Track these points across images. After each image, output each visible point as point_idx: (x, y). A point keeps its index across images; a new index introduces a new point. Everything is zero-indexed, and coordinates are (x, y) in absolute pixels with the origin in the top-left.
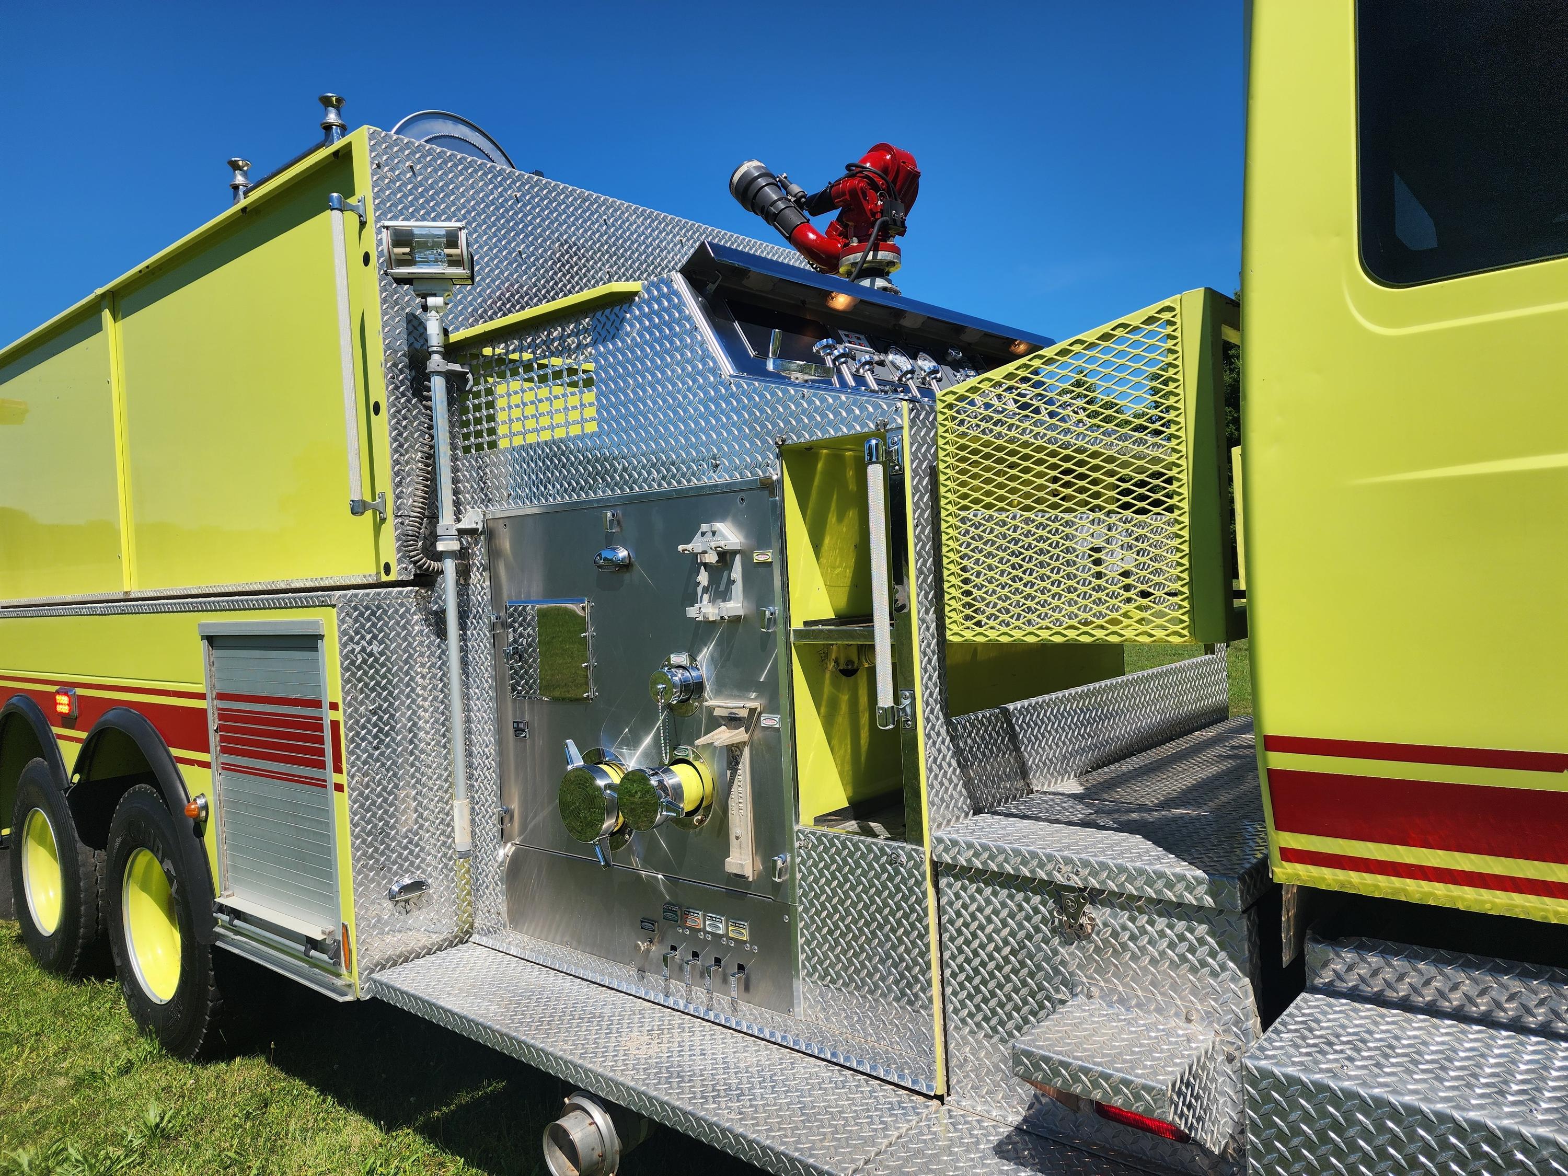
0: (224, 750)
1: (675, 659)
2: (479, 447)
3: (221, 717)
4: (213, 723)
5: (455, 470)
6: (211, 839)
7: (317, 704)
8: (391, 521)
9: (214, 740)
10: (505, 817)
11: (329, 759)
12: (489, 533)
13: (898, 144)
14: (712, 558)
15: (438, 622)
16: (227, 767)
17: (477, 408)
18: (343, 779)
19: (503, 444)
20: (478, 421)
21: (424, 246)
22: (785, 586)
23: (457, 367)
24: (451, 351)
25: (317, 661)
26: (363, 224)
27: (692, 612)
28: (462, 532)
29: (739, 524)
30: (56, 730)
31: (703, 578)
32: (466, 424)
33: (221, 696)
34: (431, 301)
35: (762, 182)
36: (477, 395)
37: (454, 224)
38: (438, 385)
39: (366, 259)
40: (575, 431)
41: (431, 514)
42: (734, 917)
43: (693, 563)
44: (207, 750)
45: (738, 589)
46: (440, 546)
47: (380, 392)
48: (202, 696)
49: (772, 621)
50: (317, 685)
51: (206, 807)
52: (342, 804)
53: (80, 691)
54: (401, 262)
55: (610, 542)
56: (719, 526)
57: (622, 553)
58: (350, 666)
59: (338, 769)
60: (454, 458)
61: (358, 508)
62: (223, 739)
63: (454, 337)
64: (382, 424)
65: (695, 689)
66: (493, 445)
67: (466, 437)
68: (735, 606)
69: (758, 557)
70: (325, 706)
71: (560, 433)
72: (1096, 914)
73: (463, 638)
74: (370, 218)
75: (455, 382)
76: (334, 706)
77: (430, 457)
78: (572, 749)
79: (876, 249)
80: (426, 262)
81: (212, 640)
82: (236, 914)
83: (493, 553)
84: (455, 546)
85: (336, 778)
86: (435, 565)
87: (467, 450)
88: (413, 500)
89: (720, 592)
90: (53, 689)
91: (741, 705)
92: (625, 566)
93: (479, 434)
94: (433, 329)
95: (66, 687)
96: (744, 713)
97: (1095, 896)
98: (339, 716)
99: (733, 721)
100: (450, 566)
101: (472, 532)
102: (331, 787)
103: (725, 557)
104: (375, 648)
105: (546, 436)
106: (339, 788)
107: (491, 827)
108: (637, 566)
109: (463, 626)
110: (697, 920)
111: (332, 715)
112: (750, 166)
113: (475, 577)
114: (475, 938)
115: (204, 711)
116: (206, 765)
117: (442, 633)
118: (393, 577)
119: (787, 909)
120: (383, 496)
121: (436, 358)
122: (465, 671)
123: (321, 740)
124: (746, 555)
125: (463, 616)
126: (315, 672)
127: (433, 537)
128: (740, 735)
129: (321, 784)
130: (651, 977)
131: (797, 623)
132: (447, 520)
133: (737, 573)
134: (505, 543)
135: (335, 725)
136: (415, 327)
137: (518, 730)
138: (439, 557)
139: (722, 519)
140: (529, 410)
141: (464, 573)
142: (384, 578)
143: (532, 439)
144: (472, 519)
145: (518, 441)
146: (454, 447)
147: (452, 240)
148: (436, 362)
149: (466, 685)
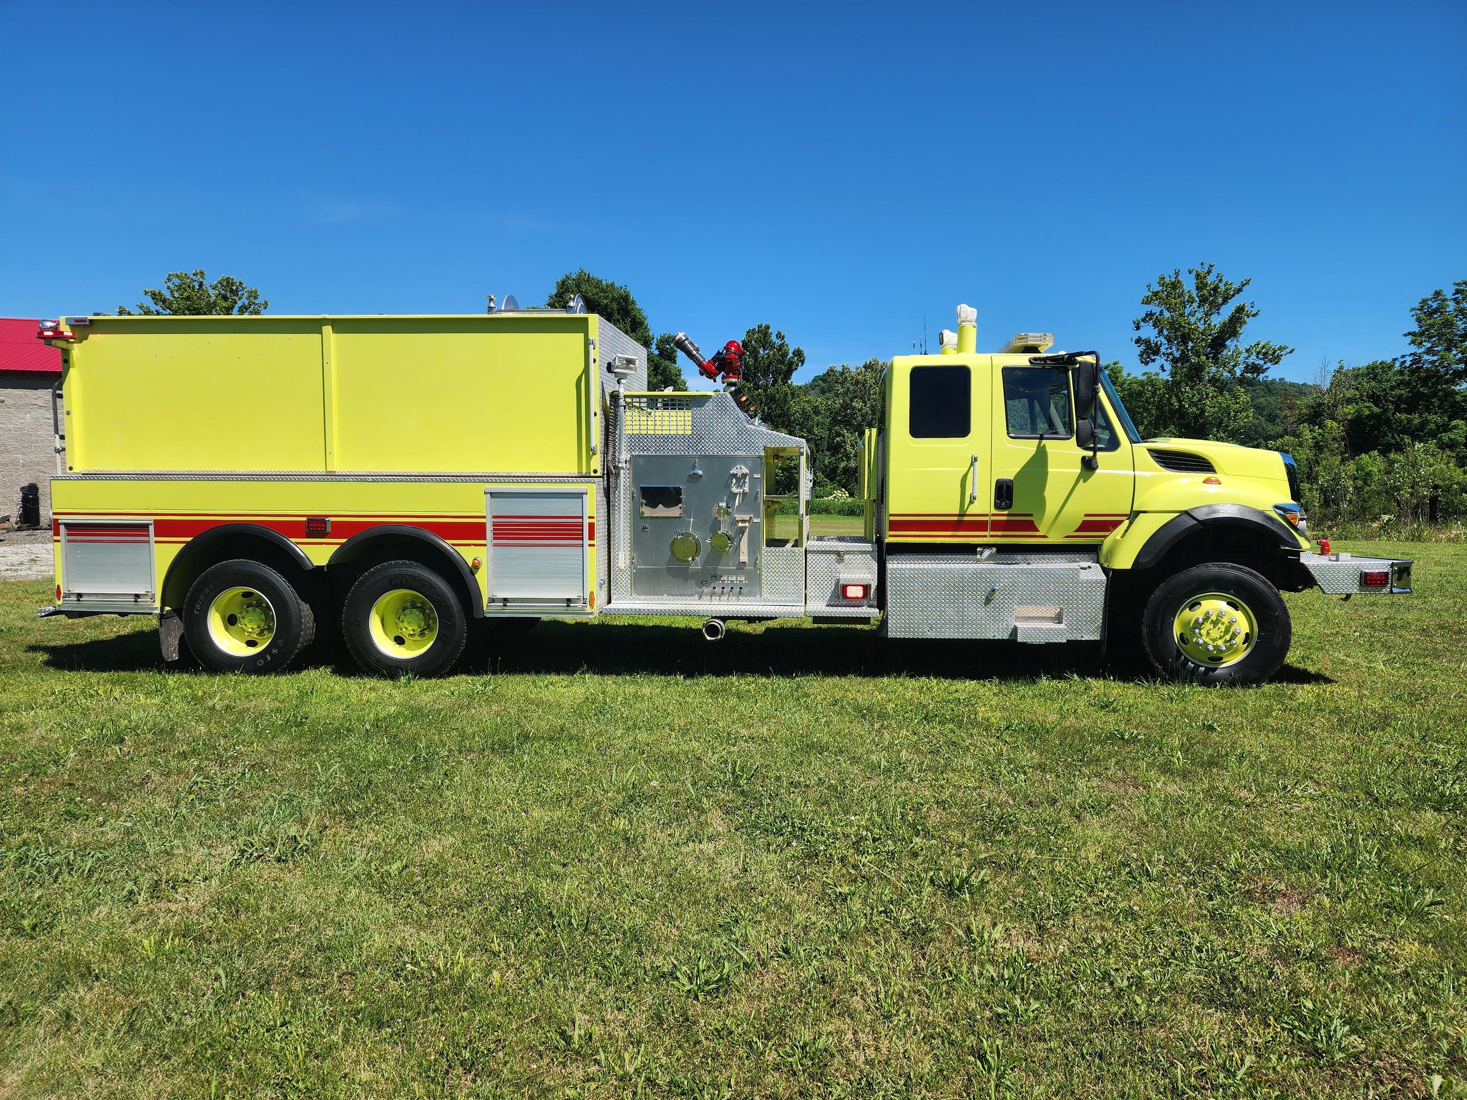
0: (496, 539)
1: (721, 504)
3: (494, 525)
4: (492, 528)
6: (482, 576)
7: (582, 517)
9: (490, 535)
10: (633, 558)
11: (586, 536)
14: (740, 475)
16: (495, 545)
18: (594, 542)
25: (580, 502)
30: (295, 540)
31: (734, 481)
33: (494, 517)
42: (738, 575)
43: (730, 477)
44: (485, 539)
45: (747, 485)
48: (489, 517)
49: (758, 494)
50: (581, 511)
52: (592, 552)
53: (335, 519)
55: (696, 468)
59: (591, 539)
62: (494, 534)
68: (745, 489)
69: (755, 476)
70: (588, 517)
72: (846, 557)
76: (592, 517)
81: (492, 494)
85: (590, 542)
89: (740, 485)
90: (300, 519)
91: (747, 517)
96: (747, 519)
97: (846, 552)
98: (595, 520)
99: (743, 521)
102: (586, 545)
103: (745, 475)
106: (592, 546)
108: (706, 477)
109: (624, 494)
110: (725, 578)
111: (590, 520)
115: (483, 523)
116: (485, 545)
119: (758, 570)
123: (580, 530)
124: (751, 475)
125: (624, 490)
126: (579, 507)
128: (745, 524)
129: (580, 546)
130: (713, 598)
133: (747, 480)
135: (591, 524)
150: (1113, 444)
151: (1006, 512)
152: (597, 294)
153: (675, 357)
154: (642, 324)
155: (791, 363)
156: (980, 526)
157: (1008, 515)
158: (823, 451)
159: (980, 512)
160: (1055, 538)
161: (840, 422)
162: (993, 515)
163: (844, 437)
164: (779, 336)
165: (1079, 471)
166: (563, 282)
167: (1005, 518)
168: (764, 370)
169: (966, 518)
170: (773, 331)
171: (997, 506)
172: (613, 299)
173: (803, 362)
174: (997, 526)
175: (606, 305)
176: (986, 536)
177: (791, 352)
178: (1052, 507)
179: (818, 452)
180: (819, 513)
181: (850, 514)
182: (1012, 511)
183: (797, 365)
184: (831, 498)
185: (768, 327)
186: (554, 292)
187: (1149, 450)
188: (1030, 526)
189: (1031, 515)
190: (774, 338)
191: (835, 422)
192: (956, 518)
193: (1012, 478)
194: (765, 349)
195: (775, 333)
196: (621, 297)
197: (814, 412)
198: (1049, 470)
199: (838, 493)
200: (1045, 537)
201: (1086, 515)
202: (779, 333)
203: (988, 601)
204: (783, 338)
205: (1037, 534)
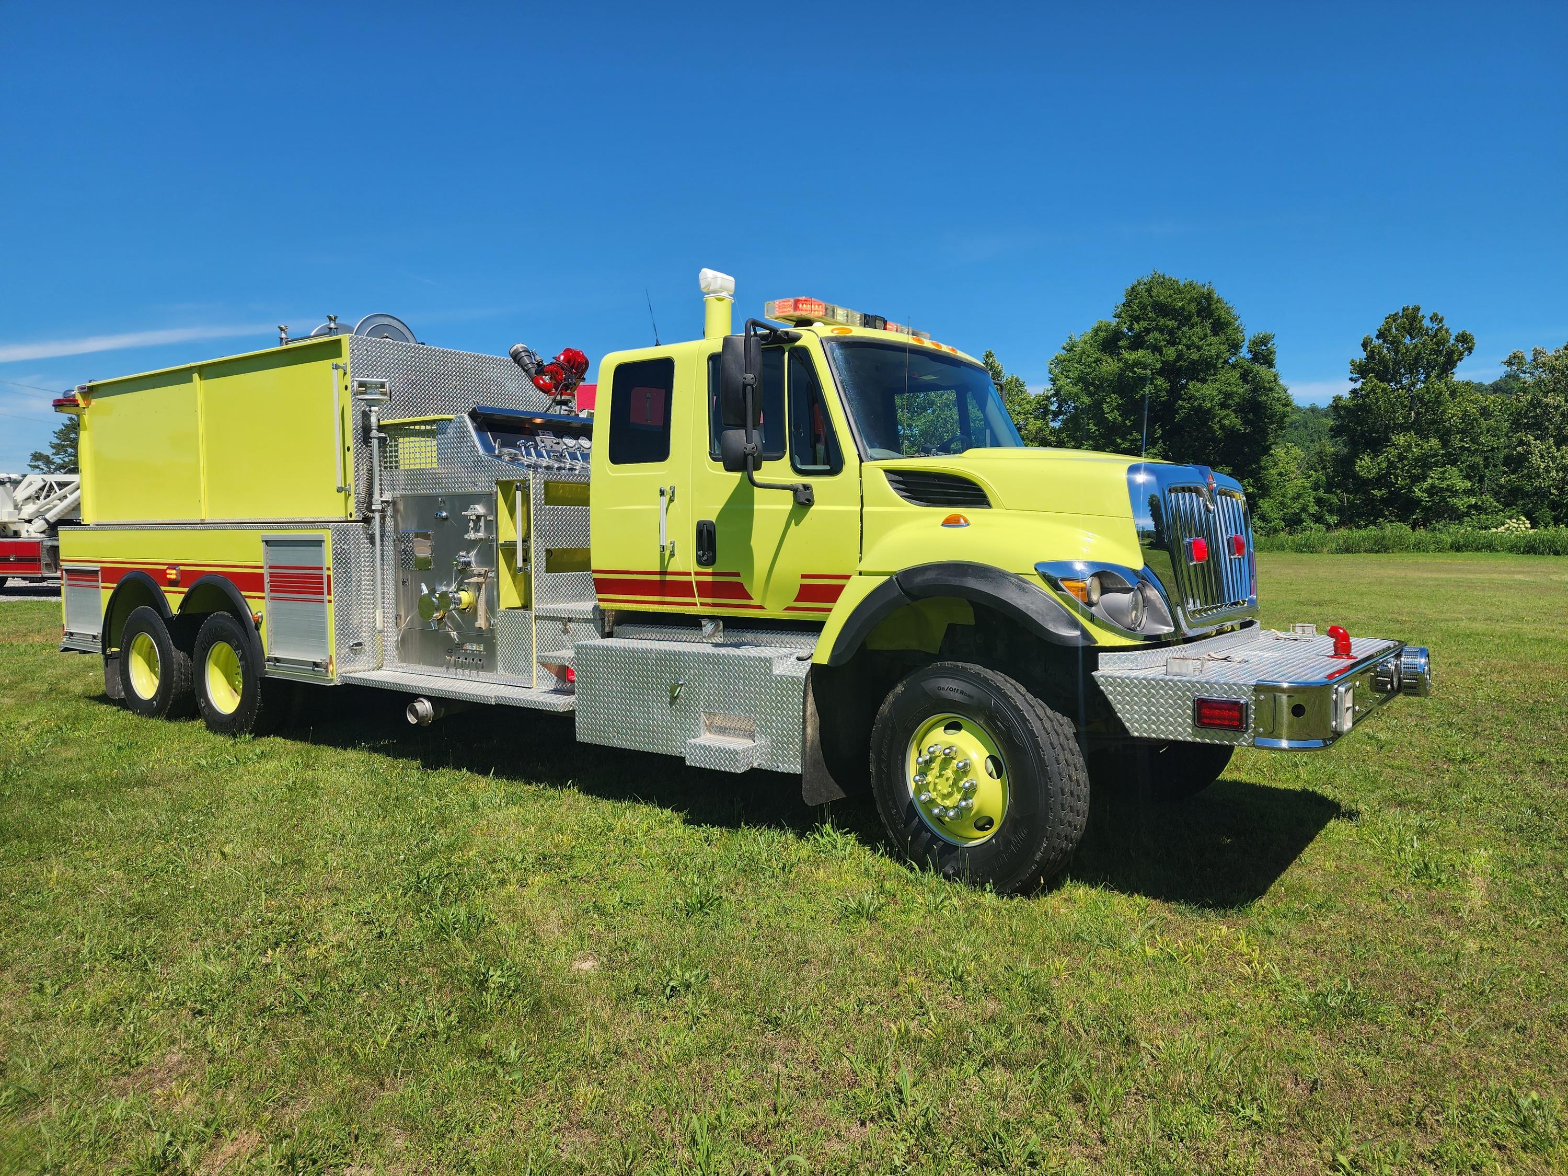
0: (272, 591)
1: (461, 553)
2: (391, 467)
3: (271, 577)
4: (267, 579)
5: (381, 475)
6: (264, 631)
7: (321, 569)
8: (353, 496)
9: (267, 586)
10: (398, 617)
11: (326, 590)
12: (394, 503)
13: (575, 347)
14: (474, 518)
15: (372, 539)
16: (273, 598)
17: (391, 452)
18: (332, 598)
19: (402, 467)
20: (391, 457)
21: (371, 388)
22: (497, 528)
23: (383, 435)
24: (381, 428)
25: (321, 551)
26: (345, 374)
27: (466, 536)
28: (383, 502)
29: (484, 506)
30: (163, 588)
31: (471, 524)
32: (386, 457)
33: (271, 567)
34: (373, 409)
35: (523, 354)
36: (391, 446)
37: (383, 380)
38: (375, 443)
39: (346, 388)
40: (429, 466)
41: (370, 494)
42: (478, 643)
43: (467, 520)
44: (263, 591)
45: (482, 529)
46: (374, 507)
47: (350, 442)
48: (262, 567)
49: (492, 540)
50: (322, 561)
51: (262, 617)
52: (331, 609)
53: (182, 568)
54: (361, 393)
55: (441, 509)
56: (476, 506)
57: (444, 514)
58: (335, 553)
59: (329, 594)
60: (381, 471)
61: (339, 490)
62: (271, 586)
63: (382, 423)
64: (350, 456)
65: (468, 564)
66: (396, 467)
67: (386, 463)
68: (481, 535)
69: (489, 518)
70: (325, 569)
71: (423, 466)
72: (570, 625)
73: (382, 545)
74: (349, 370)
75: (382, 441)
76: (329, 569)
77: (370, 471)
78: (424, 587)
79: (561, 395)
80: (371, 393)
81: (267, 542)
82: (277, 660)
83: (396, 511)
84: (380, 507)
85: (328, 598)
86: (371, 515)
87: (386, 468)
88: (362, 488)
89: (477, 530)
90: (165, 567)
91: (482, 570)
92: (446, 519)
93: (391, 462)
94: (373, 419)
95: (173, 566)
96: (483, 572)
97: (570, 620)
98: (331, 573)
99: (479, 575)
100: (377, 515)
101: (387, 502)
102: (326, 601)
103: (479, 517)
104: (346, 547)
105: (418, 467)
106: (330, 601)
107: (391, 620)
108: (450, 519)
109: (382, 540)
110: (468, 646)
111: (327, 572)
112: (519, 346)
113: (388, 519)
114: (384, 668)
115: (262, 574)
116: (263, 598)
117: (373, 542)
118: (353, 519)
119: (494, 638)
120: (350, 485)
121: (374, 431)
122: (382, 559)
123: (322, 583)
124: (485, 516)
125: (382, 536)
126: (320, 556)
127: (370, 503)
128: (481, 579)
129: (322, 601)
130: (451, 670)
131: (501, 541)
132: (376, 497)
133: (482, 523)
134: (401, 507)
135: (329, 577)
136: (366, 416)
137: (404, 582)
138: (373, 511)
139: (478, 503)
140: (412, 456)
141: (383, 518)
142: (349, 519)
143: (412, 467)
144: (387, 496)
145: (407, 467)
146: (380, 466)
147: (383, 386)
148: (374, 433)
149: (383, 564)
150: (835, 465)
151: (710, 570)
152: (1170, 296)
153: (1273, 360)
154: (1228, 324)
155: (1450, 353)
156: (683, 589)
157: (713, 574)
158: (1495, 466)
159: (681, 570)
160: (774, 611)
161: (1528, 427)
162: (697, 574)
163: (1529, 445)
164: (1435, 318)
165: (790, 507)
166: (1133, 288)
167: (709, 579)
168: (1410, 364)
169: (668, 578)
170: (1426, 312)
171: (700, 562)
172: (1191, 300)
173: (1470, 350)
174: (706, 589)
175: (1182, 308)
176: (695, 604)
177: (1453, 337)
178: (761, 563)
179: (1486, 467)
180: (1478, 549)
181: (1528, 552)
182: (718, 567)
183: (1462, 354)
184: (1501, 529)
185: (1417, 309)
186: (1124, 300)
187: (887, 471)
188: (739, 591)
189: (738, 575)
190: (1426, 323)
191: (1516, 425)
192: (657, 578)
193: (713, 519)
194: (1412, 338)
195: (1428, 315)
196: (1202, 296)
197: (1482, 415)
198: (756, 507)
199: (1513, 523)
200: (761, 607)
201: (803, 576)
202: (1435, 315)
203: (674, 699)
204: (1441, 321)
205: (752, 603)
